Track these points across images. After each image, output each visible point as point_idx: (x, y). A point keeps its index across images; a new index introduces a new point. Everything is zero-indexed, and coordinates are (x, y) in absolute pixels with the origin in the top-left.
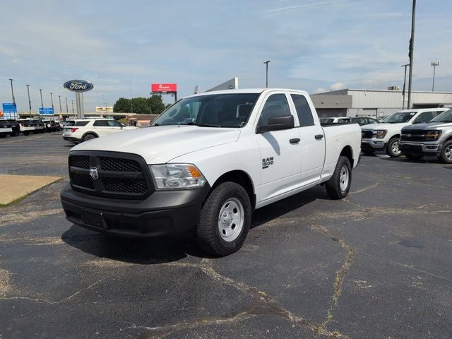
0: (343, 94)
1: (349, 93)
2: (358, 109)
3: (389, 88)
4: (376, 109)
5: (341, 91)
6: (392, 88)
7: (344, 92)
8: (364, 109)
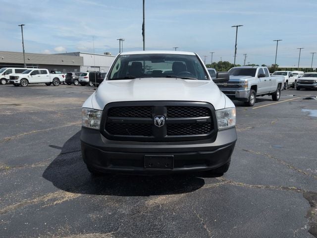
0: (76, 55)
1: (81, 55)
2: (88, 67)
3: (105, 54)
4: (99, 67)
5: (74, 53)
6: (107, 54)
7: (77, 54)
8: (92, 67)
